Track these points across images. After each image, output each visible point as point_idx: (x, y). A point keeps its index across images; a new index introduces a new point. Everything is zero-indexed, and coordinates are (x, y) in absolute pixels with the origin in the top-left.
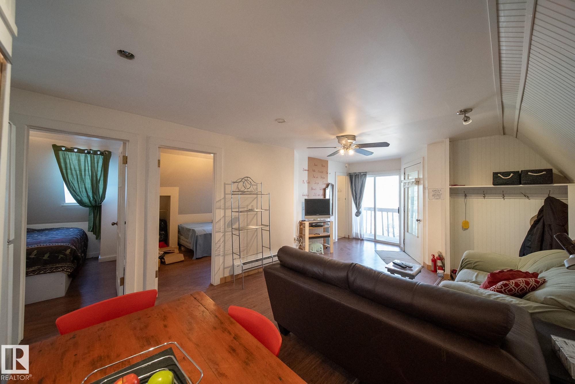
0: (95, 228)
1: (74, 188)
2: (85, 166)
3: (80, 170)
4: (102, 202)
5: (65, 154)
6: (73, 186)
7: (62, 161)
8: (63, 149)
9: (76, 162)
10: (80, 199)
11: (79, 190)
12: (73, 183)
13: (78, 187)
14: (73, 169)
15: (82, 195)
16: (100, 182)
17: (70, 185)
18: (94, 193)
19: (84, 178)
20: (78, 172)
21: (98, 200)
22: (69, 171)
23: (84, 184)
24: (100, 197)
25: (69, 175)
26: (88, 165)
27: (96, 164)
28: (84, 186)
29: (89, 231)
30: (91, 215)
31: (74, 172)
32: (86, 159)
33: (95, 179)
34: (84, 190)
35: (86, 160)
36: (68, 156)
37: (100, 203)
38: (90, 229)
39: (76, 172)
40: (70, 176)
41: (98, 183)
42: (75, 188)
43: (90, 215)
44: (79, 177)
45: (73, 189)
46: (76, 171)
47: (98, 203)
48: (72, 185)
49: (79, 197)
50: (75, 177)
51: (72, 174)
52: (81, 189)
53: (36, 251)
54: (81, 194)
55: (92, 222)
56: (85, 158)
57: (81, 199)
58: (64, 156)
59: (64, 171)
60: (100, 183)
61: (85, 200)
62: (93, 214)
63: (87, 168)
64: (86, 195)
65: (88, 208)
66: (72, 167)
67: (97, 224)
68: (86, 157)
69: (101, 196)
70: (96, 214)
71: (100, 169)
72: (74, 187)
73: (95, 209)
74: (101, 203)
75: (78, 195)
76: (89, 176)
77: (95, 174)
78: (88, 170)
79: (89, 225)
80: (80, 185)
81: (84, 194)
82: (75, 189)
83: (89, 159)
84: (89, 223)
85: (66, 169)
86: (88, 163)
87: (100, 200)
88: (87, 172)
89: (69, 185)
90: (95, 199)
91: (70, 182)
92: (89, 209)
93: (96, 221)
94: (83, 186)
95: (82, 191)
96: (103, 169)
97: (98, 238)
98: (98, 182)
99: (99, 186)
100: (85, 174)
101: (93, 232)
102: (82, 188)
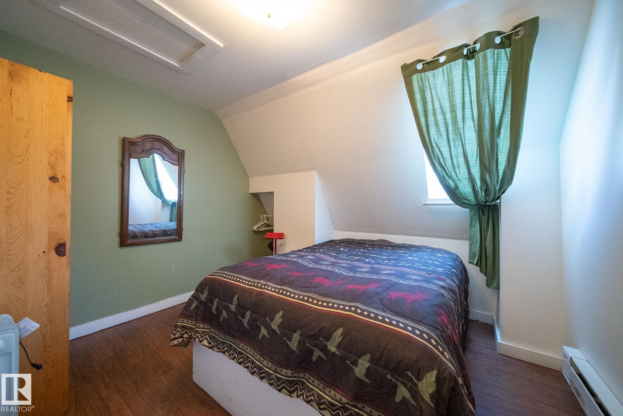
0: (484, 259)
1: (441, 160)
2: (463, 93)
3: (453, 110)
4: (503, 193)
5: (422, 80)
6: (440, 155)
7: (418, 97)
8: (419, 66)
9: (442, 91)
10: (452, 185)
11: (452, 162)
12: (439, 148)
13: (449, 156)
14: (438, 111)
15: (458, 173)
16: (502, 130)
17: (433, 152)
18: (486, 168)
19: (462, 126)
20: (448, 116)
21: (492, 188)
22: (431, 118)
23: (462, 144)
24: (500, 179)
25: (430, 128)
26: (470, 90)
27: (491, 77)
28: (462, 151)
29: (472, 263)
30: (474, 226)
31: (440, 117)
32: (465, 73)
33: (487, 123)
34: (461, 159)
35: (466, 78)
36: (428, 84)
37: (497, 196)
38: (474, 259)
39: (445, 116)
40: (433, 130)
41: (496, 134)
42: (443, 158)
43: (471, 226)
44: (450, 128)
45: (439, 161)
46: (444, 114)
47: (492, 197)
48: (438, 152)
49: (453, 180)
50: (443, 129)
51: (437, 125)
52: (455, 160)
53: (340, 331)
54: (455, 173)
55: (476, 242)
56: (463, 72)
57: (457, 187)
58: (420, 85)
59: (422, 120)
60: (502, 135)
61: (465, 189)
62: (478, 224)
63: (467, 99)
64: (466, 175)
65: (468, 210)
66: (437, 106)
67: (489, 249)
68: (465, 67)
69: (501, 177)
70: (484, 224)
71: (500, 94)
72: (442, 156)
73: (483, 213)
74: (499, 197)
75: (450, 177)
76: (473, 120)
77: (487, 109)
78: (469, 104)
79: (470, 249)
80: (452, 149)
81: (463, 173)
82: (442, 162)
83: (472, 73)
84: (471, 246)
85: (426, 116)
86: (469, 86)
87: (497, 188)
88: (468, 111)
89: (431, 153)
90: (487, 186)
91: (434, 145)
92: (470, 211)
93: (485, 243)
94: (461, 149)
95: (458, 165)
96: (510, 88)
97: (491, 283)
98: (495, 132)
99: (497, 146)
100: (463, 115)
101: (480, 267)
102: (457, 157)
